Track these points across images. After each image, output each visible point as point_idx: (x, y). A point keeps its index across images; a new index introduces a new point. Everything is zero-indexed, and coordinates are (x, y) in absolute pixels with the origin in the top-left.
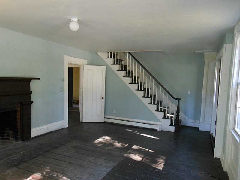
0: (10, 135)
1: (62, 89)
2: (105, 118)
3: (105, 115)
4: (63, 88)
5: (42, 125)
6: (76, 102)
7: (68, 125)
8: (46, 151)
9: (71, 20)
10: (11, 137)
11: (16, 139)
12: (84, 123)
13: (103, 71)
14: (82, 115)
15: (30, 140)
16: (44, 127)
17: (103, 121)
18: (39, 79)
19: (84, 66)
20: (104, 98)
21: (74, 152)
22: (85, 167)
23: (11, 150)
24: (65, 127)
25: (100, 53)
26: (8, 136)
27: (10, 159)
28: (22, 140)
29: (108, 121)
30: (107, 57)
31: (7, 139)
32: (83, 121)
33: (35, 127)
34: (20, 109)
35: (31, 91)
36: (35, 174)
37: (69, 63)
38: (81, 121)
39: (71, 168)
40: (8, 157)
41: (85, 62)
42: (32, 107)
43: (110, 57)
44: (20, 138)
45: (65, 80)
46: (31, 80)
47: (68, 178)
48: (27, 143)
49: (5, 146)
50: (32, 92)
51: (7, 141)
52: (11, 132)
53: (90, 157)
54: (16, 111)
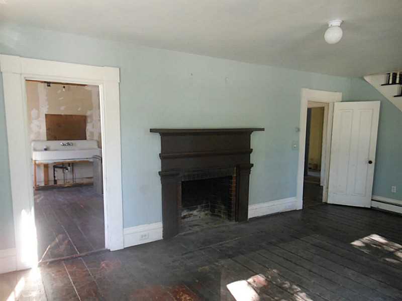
0: (222, 211)
1: (295, 146)
2: (372, 200)
3: (373, 194)
4: (297, 143)
5: (264, 202)
6: (313, 168)
7: (302, 207)
8: (271, 243)
9: (328, 25)
10: (223, 214)
11: (229, 217)
12: (330, 206)
13: (373, 111)
14: (327, 192)
15: (248, 222)
16: (266, 205)
17: (370, 207)
18: (263, 130)
19: (335, 103)
20: (374, 161)
21: (315, 254)
22: (339, 285)
23: (223, 232)
24: (298, 209)
25: (370, 77)
26: (219, 211)
27: (223, 245)
28: (237, 220)
29: (380, 208)
30: (383, 83)
31: (218, 216)
32: (329, 202)
33: (254, 203)
34: (236, 174)
35: (251, 148)
36: (258, 275)
37: (309, 101)
38: (324, 201)
39: (313, 281)
40: (220, 241)
41: (339, 96)
42: (251, 172)
43: (391, 82)
44: (234, 218)
45: (301, 130)
46: (252, 132)
47: (310, 296)
48: (243, 226)
49: (216, 226)
50: (252, 150)
51: (218, 218)
52: (223, 207)
53: (346, 269)
54: (231, 178)
